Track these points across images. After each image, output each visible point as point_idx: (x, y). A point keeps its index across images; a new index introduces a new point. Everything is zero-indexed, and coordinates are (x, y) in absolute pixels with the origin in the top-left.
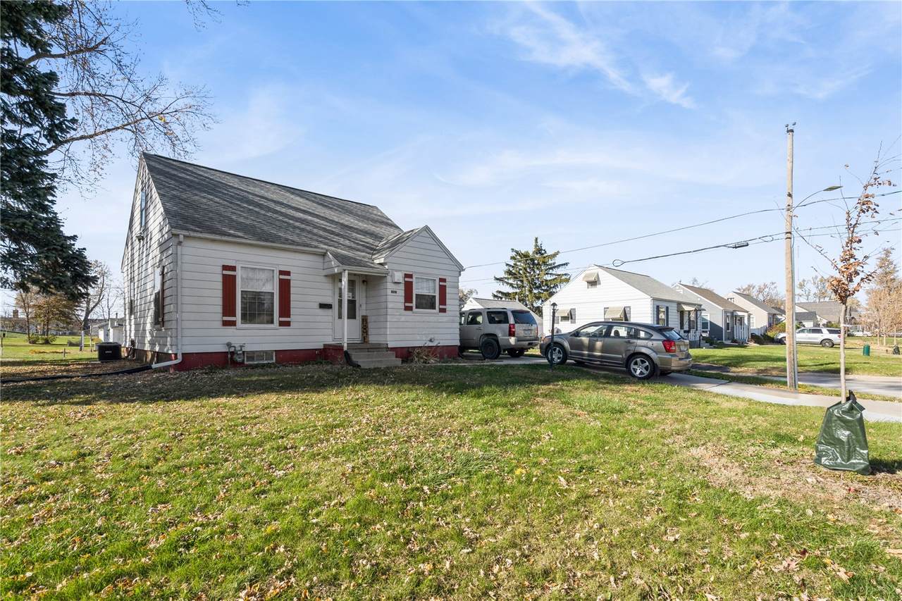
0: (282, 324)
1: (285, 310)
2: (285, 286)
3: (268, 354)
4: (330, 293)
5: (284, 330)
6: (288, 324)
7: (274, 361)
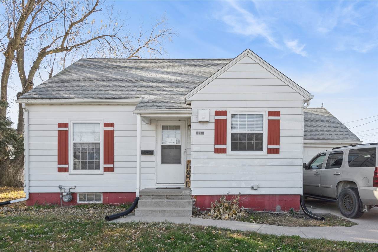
0: (106, 170)
1: (109, 158)
2: (109, 137)
3: (97, 196)
4: (153, 140)
5: (108, 175)
6: (111, 170)
7: (101, 202)
